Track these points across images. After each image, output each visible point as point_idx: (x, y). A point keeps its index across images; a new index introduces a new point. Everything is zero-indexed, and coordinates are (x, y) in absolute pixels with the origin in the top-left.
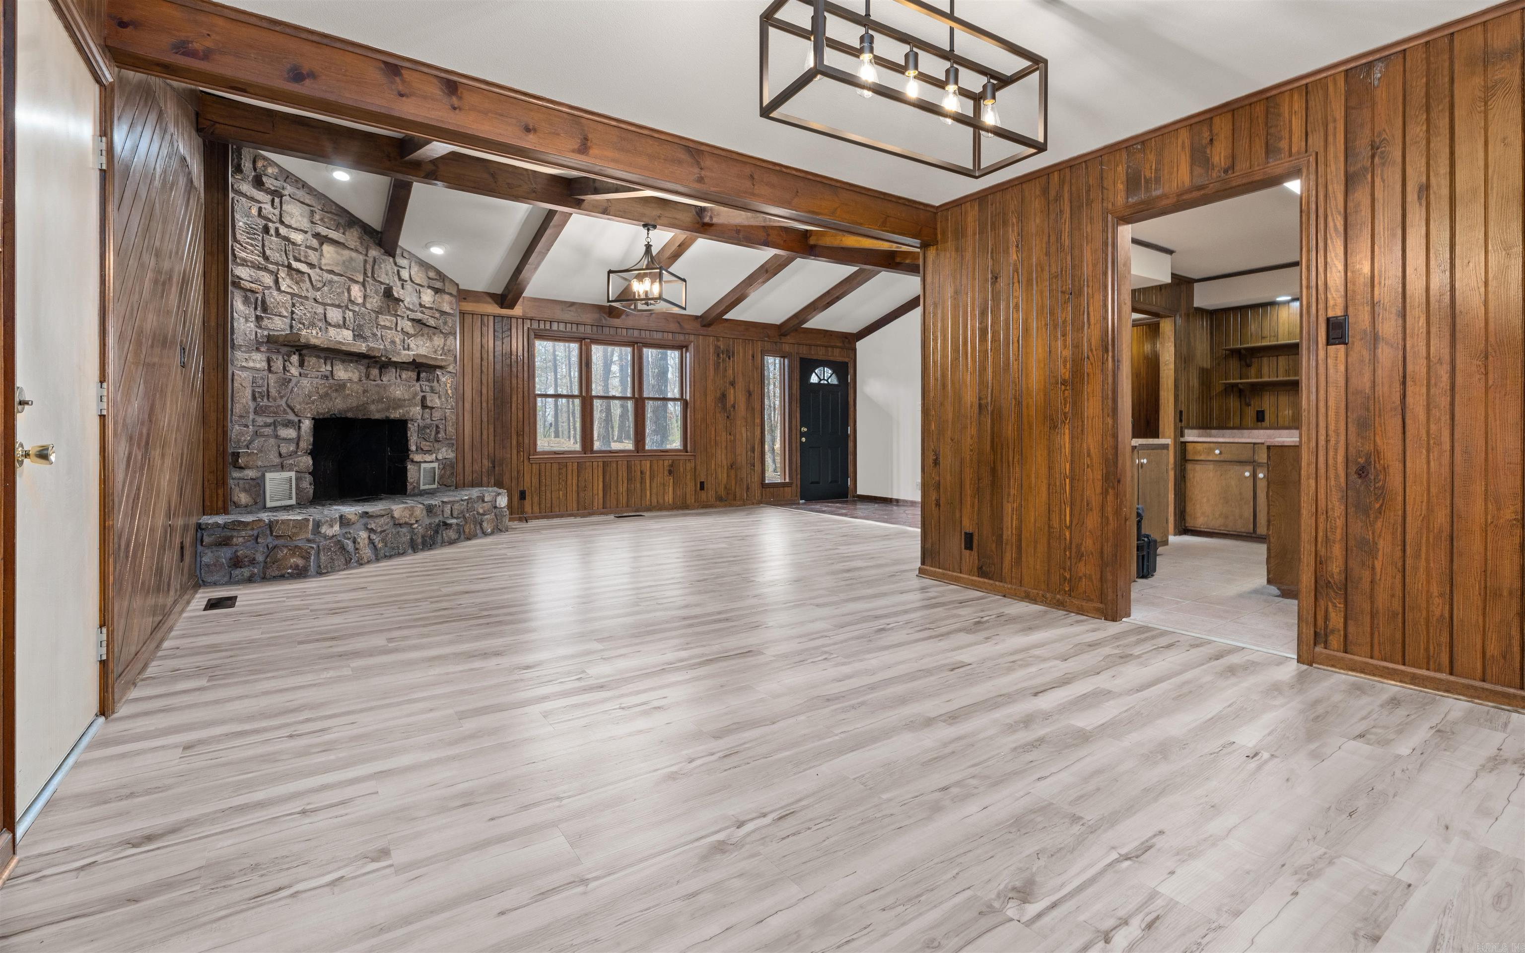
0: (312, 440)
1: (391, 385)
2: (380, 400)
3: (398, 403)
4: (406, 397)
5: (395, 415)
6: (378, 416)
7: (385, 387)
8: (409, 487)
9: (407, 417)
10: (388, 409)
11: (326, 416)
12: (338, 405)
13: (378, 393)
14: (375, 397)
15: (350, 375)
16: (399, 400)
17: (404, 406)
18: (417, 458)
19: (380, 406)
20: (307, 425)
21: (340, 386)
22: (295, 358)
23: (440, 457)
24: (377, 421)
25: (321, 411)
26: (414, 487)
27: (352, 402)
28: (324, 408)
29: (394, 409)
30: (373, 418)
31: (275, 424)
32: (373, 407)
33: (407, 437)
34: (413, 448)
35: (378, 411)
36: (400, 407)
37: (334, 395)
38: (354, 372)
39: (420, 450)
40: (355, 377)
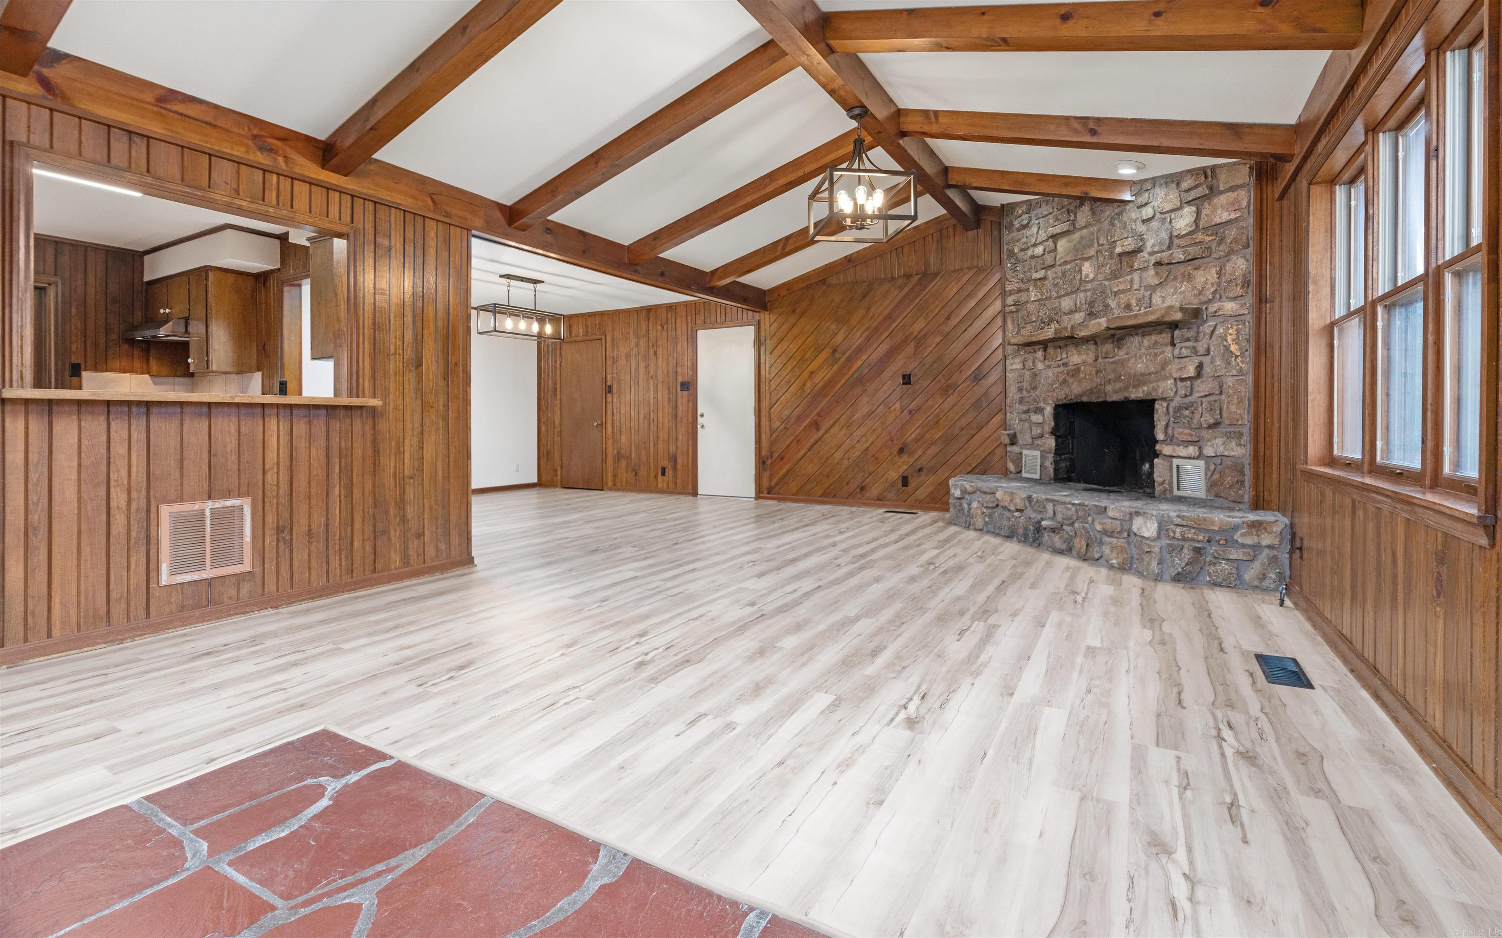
0: (1053, 424)
1: (1129, 359)
2: (1118, 379)
3: (1140, 380)
4: (1152, 369)
5: (1137, 394)
6: (1115, 398)
7: (1122, 363)
8: (1158, 489)
9: (1154, 396)
10: (1127, 388)
11: (1064, 402)
12: (1075, 390)
13: (1114, 371)
14: (1112, 376)
15: (1084, 357)
16: (1142, 375)
17: (1150, 382)
18: (1167, 450)
19: (1118, 385)
20: (1049, 410)
21: (1075, 370)
22: (1040, 354)
23: (1209, 451)
24: (1114, 403)
25: (1060, 397)
26: (1165, 490)
27: (1086, 386)
28: (1063, 394)
29: (1135, 386)
30: (1109, 399)
31: (1027, 412)
32: (1109, 388)
33: (1153, 421)
34: (1160, 436)
35: (1115, 392)
36: (1144, 383)
37: (1071, 380)
38: (1087, 354)
39: (1170, 440)
40: (1090, 358)
